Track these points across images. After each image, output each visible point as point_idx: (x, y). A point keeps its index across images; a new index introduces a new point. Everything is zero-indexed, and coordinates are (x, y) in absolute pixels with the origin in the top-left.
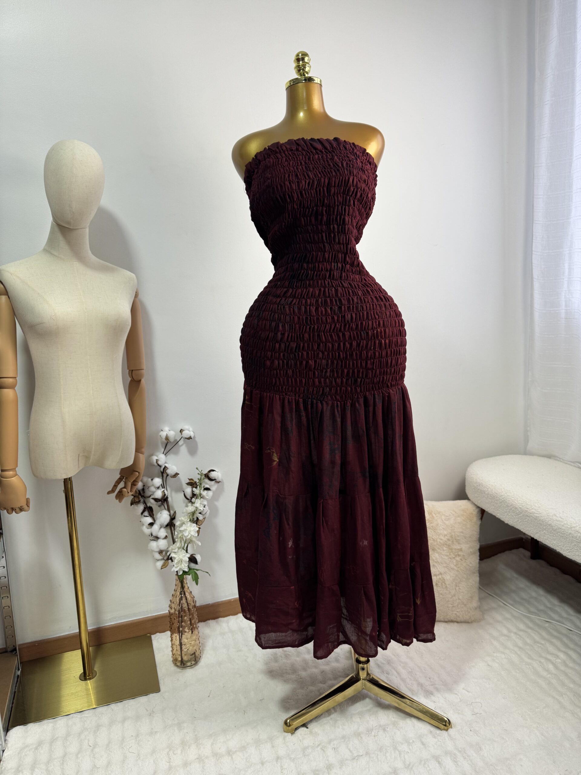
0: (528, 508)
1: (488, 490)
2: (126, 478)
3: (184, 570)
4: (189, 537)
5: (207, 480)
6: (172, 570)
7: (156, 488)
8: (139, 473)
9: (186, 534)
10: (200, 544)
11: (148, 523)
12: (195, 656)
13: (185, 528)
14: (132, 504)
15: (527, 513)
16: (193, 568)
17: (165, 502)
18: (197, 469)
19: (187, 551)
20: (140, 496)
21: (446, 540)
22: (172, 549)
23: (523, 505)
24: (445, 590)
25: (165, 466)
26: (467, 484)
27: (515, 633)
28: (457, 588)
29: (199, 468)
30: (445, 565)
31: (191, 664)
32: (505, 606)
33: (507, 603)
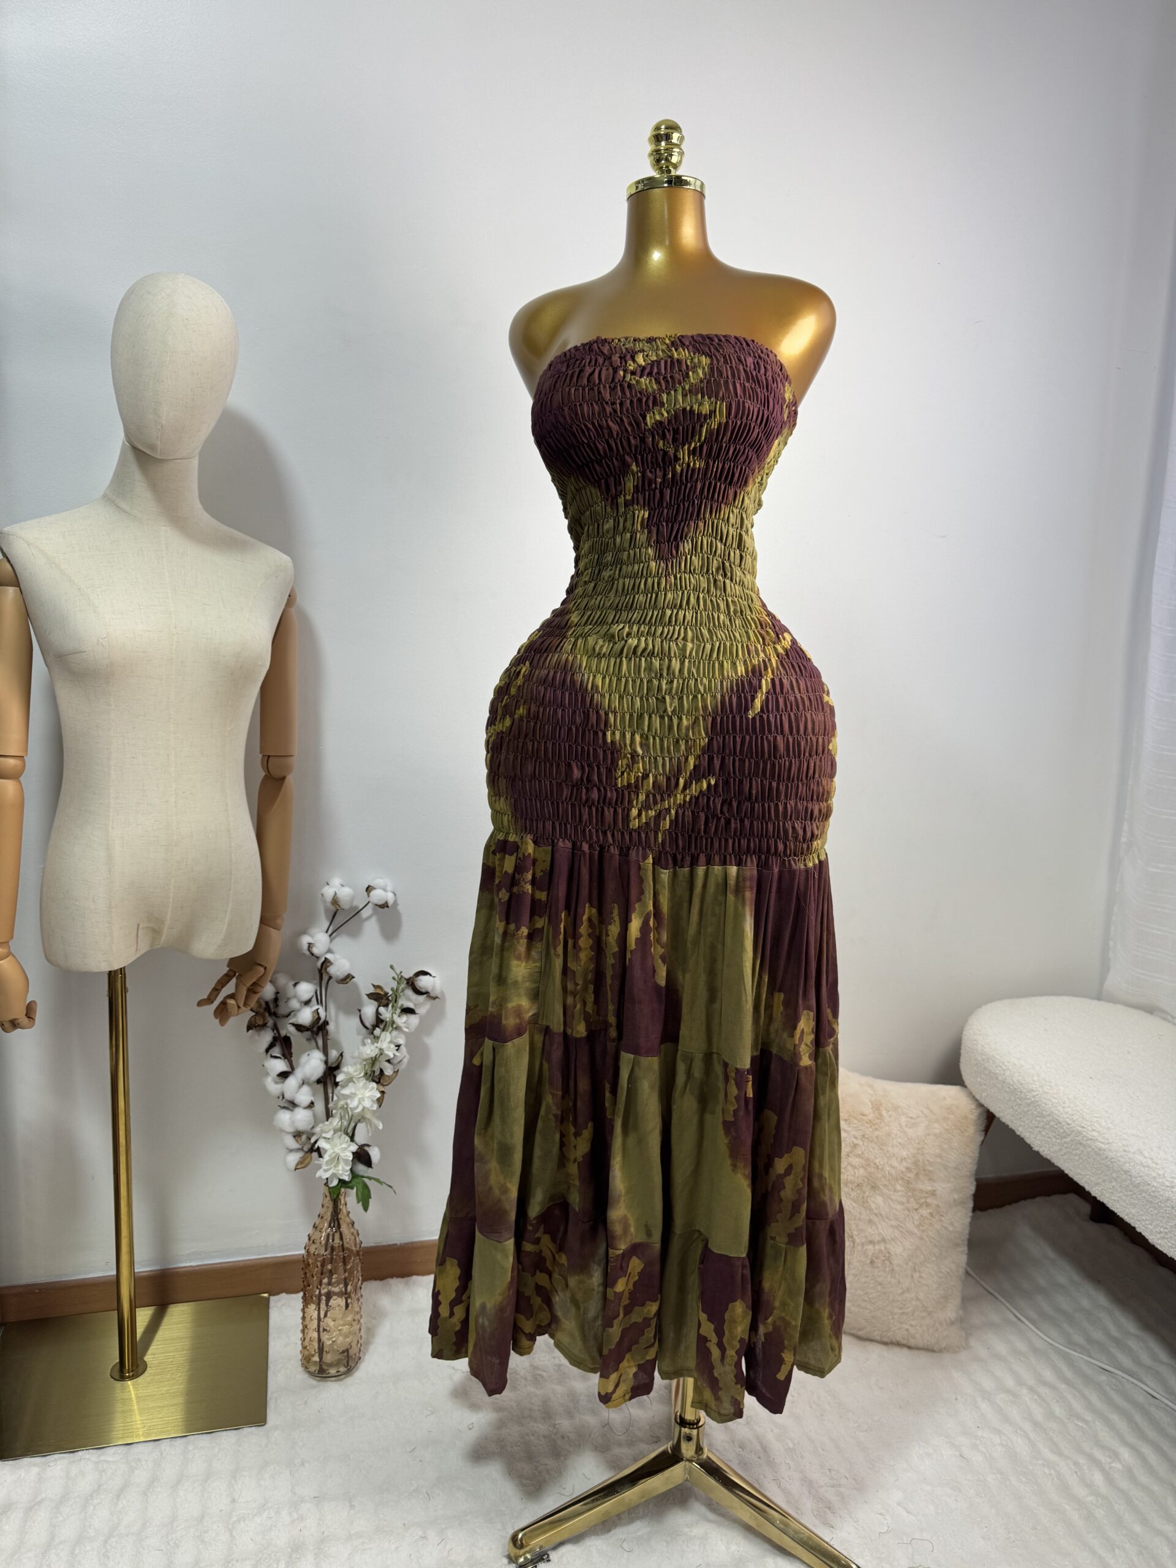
0: (1083, 1127)
1: (1004, 1074)
2: (240, 975)
3: (341, 1178)
4: (359, 1110)
5: (409, 992)
6: (318, 1175)
7: (302, 1002)
8: (265, 968)
9: (353, 1104)
10: (381, 1127)
11: (278, 1072)
12: (348, 1356)
13: (353, 1091)
14: (249, 1028)
15: (1080, 1138)
16: (361, 1173)
17: (320, 1034)
18: (392, 967)
19: (352, 1139)
20: (267, 1014)
21: (904, 1169)
22: (322, 1131)
23: (1075, 1118)
24: (889, 1276)
25: (326, 959)
26: (963, 1052)
27: (1031, 1389)
28: (916, 1275)
29: (395, 967)
30: (894, 1223)
31: (338, 1372)
32: (1020, 1323)
33: (1023, 1316)
